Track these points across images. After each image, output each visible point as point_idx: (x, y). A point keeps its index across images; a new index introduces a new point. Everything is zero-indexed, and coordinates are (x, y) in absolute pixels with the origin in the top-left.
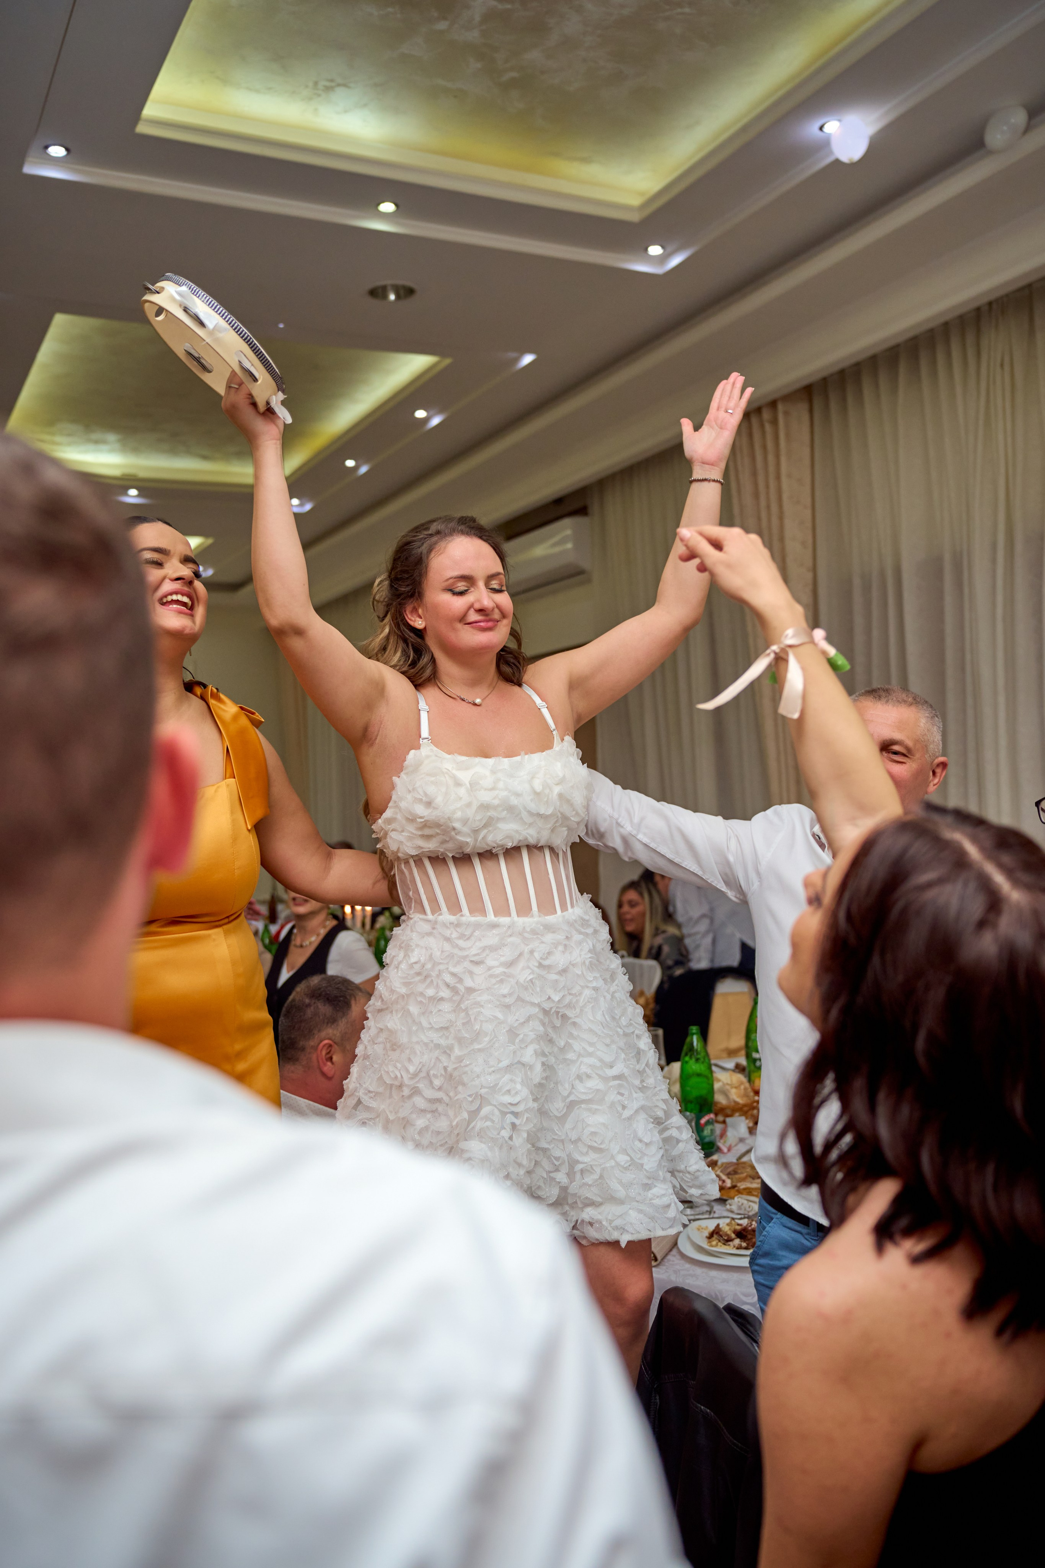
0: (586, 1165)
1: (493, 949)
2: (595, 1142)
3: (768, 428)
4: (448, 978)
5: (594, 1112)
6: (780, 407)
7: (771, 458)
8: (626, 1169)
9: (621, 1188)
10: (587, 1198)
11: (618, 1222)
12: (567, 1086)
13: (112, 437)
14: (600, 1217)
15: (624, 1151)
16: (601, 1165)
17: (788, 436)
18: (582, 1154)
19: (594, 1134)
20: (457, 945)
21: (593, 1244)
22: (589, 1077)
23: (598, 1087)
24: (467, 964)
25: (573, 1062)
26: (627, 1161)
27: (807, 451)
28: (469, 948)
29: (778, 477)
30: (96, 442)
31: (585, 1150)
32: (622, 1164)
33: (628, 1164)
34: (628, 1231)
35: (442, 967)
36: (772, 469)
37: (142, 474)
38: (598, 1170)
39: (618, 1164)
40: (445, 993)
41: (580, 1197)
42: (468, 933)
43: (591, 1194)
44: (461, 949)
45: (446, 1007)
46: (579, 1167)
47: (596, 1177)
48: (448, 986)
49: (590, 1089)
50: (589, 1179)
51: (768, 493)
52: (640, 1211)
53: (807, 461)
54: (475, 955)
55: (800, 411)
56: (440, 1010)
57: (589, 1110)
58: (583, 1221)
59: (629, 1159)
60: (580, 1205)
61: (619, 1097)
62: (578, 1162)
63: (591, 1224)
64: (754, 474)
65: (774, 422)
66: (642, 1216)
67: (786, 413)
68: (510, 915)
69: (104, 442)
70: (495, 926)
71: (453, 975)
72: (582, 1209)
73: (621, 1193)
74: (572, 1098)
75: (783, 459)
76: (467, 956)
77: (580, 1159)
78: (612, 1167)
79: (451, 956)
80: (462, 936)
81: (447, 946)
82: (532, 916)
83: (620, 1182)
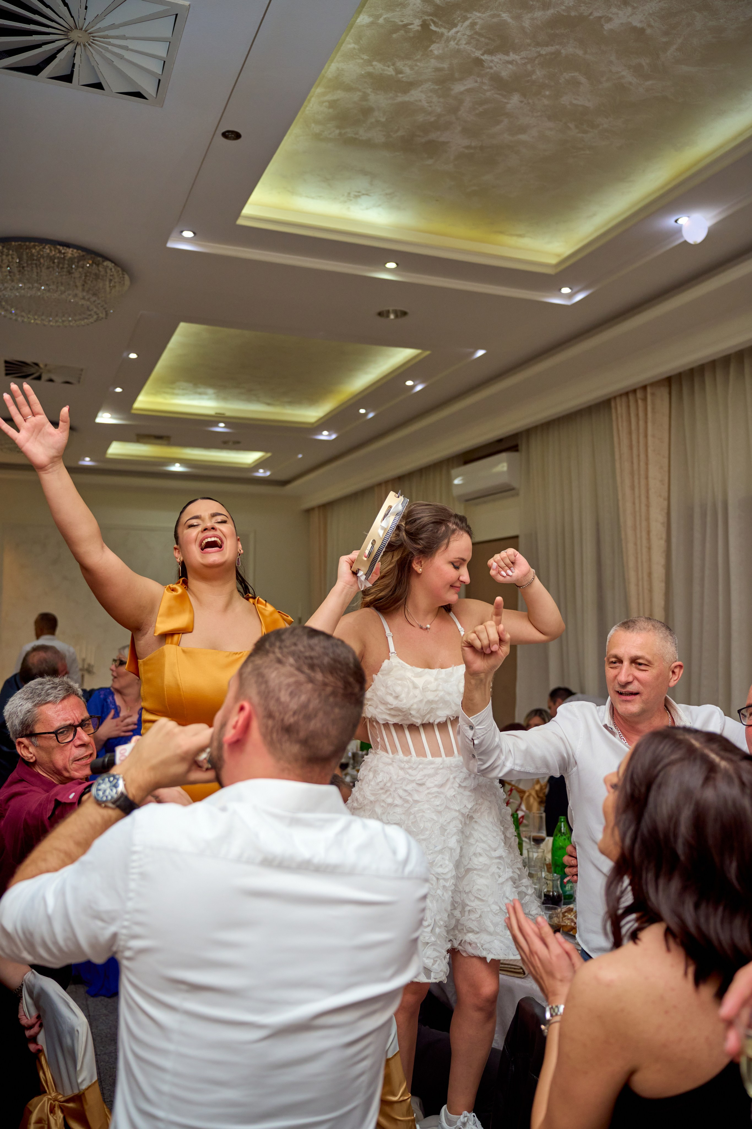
0: (472, 908)
1: (430, 776)
2: (480, 895)
3: (640, 402)
4: (401, 792)
5: (481, 877)
6: (649, 390)
7: (641, 423)
8: (496, 914)
9: (491, 926)
10: (470, 927)
11: (487, 946)
12: (467, 858)
13: (210, 391)
14: (476, 941)
15: (496, 903)
16: (481, 909)
17: (653, 409)
18: (471, 901)
19: (479, 890)
20: (408, 773)
21: (470, 956)
22: (480, 855)
23: (486, 863)
24: (414, 785)
25: (472, 845)
26: (497, 910)
27: (666, 419)
28: (415, 776)
29: (646, 436)
30: (200, 394)
31: (473, 898)
32: (494, 911)
33: (498, 912)
34: (492, 953)
35: (397, 786)
36: (641, 430)
37: (228, 414)
38: (479, 912)
39: (491, 911)
40: (398, 801)
41: (466, 927)
42: (414, 766)
43: (473, 925)
44: (410, 775)
45: (398, 810)
46: (468, 908)
47: (478, 916)
48: (401, 797)
49: (481, 863)
50: (473, 916)
51: (638, 446)
52: (502, 942)
53: (666, 427)
54: (419, 780)
55: (663, 392)
56: (394, 812)
57: (479, 875)
58: (465, 941)
59: (498, 908)
60: (465, 931)
61: (498, 870)
62: (468, 905)
63: (470, 944)
64: (630, 433)
65: (645, 399)
66: (502, 945)
67: (653, 394)
68: (441, 756)
69: (205, 394)
70: (432, 763)
71: (405, 791)
72: (465, 934)
73: (491, 929)
74: (469, 867)
75: (650, 424)
76: (414, 780)
77: (469, 903)
78: (488, 912)
79: (403, 779)
80: (411, 768)
81: (401, 773)
82: (455, 757)
83: (491, 922)
